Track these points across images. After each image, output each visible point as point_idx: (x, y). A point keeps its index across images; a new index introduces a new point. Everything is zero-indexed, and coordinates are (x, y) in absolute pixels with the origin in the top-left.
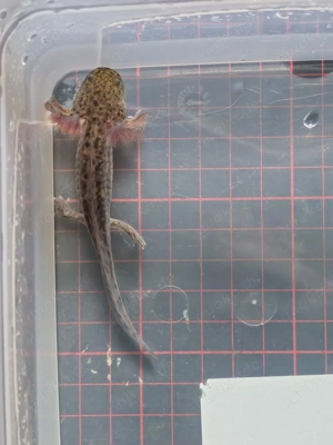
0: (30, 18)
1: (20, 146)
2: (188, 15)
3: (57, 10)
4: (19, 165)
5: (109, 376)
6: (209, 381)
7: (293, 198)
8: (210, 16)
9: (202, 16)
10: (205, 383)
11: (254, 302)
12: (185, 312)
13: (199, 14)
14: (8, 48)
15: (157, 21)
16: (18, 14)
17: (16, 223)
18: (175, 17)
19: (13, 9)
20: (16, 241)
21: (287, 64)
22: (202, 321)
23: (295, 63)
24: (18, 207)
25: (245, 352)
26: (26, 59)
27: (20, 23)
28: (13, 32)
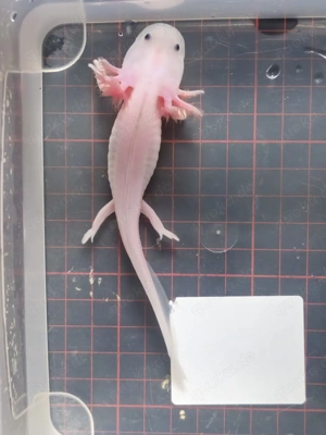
5: (91, 293)
6: (178, 299)
7: (255, 142)
10: (174, 301)
21: (254, 21)
23: (261, 21)
25: (209, 275)
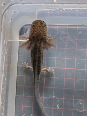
0: (14, 6)
1: (7, 49)
2: (68, 9)
3: (23, 3)
4: (6, 55)
8: (75, 9)
9: (73, 9)
11: (81, 104)
12: (58, 105)
13: (72, 9)
14: (5, 16)
15: (57, 10)
16: (9, 4)
17: (3, 76)
18: (63, 9)
19: (8, 2)
20: (3, 82)
22: (63, 109)
24: (5, 70)
26: (11, 19)
27: (10, 7)
28: (7, 10)
